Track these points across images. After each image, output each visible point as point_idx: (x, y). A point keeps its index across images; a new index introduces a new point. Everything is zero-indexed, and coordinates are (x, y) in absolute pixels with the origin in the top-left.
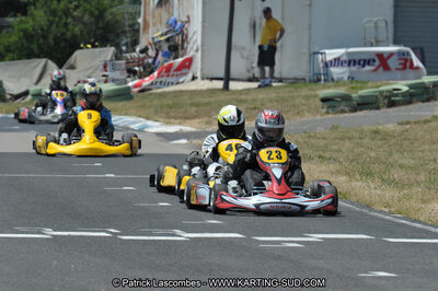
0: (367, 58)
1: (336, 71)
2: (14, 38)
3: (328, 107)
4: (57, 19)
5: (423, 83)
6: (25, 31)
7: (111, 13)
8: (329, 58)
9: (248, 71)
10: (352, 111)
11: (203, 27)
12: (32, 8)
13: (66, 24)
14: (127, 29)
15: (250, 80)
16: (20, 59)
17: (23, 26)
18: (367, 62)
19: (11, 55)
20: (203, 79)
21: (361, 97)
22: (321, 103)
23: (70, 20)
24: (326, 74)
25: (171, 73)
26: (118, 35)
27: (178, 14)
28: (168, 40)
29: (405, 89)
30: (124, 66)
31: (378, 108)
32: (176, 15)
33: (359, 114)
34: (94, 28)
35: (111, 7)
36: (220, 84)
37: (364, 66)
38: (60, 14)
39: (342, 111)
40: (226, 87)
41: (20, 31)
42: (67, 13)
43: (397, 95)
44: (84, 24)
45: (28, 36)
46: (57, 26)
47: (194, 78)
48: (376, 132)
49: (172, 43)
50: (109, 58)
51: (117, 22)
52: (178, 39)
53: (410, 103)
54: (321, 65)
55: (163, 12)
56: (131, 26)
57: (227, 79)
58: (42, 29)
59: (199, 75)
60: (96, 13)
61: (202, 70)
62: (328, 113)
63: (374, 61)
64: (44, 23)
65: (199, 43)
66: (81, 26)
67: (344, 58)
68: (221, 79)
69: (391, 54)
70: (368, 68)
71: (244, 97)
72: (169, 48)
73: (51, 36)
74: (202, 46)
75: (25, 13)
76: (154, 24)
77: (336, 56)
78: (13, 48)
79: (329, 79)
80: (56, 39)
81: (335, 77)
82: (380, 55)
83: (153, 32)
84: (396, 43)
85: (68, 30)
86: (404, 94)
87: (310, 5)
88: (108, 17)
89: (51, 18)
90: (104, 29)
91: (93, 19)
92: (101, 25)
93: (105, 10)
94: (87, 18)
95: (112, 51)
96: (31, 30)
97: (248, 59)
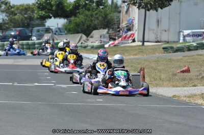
1: (188, 39)
2: (72, 26)
3: (165, 51)
5: (202, 43)
6: (76, 23)
7: (111, 17)
8: (185, 34)
9: (156, 38)
10: (173, 52)
11: (138, 22)
13: (91, 21)
14: (116, 22)
15: (156, 42)
16: (74, 34)
17: (75, 21)
19: (70, 32)
20: (138, 41)
21: (178, 47)
22: (162, 50)
23: (93, 18)
24: (184, 40)
25: (126, 39)
26: (112, 25)
27: (131, 17)
28: (127, 26)
29: (195, 45)
30: (108, 36)
31: (184, 51)
34: (103, 22)
35: (110, 14)
36: (141, 44)
37: (198, 37)
38: (89, 16)
39: (170, 53)
40: (143, 44)
41: (74, 23)
42: (92, 15)
43: (192, 47)
45: (77, 25)
46: (88, 21)
47: (134, 41)
49: (128, 28)
51: (112, 19)
52: (131, 26)
53: (197, 50)
54: (182, 36)
55: (126, 16)
56: (117, 21)
57: (143, 41)
58: (82, 22)
59: (136, 40)
60: (104, 16)
61: (138, 38)
62: (164, 53)
63: (202, 35)
64: (83, 20)
65: (137, 28)
67: (191, 34)
68: (141, 42)
72: (127, 30)
73: (86, 25)
75: (75, 16)
77: (188, 33)
78: (71, 30)
80: (87, 26)
81: (188, 41)
83: (123, 25)
85: (92, 23)
86: (194, 47)
87: (180, 14)
88: (109, 18)
89: (86, 18)
91: (103, 19)
92: (106, 21)
93: (107, 15)
94: (100, 18)
95: (106, 30)
96: (78, 23)
97: (155, 34)
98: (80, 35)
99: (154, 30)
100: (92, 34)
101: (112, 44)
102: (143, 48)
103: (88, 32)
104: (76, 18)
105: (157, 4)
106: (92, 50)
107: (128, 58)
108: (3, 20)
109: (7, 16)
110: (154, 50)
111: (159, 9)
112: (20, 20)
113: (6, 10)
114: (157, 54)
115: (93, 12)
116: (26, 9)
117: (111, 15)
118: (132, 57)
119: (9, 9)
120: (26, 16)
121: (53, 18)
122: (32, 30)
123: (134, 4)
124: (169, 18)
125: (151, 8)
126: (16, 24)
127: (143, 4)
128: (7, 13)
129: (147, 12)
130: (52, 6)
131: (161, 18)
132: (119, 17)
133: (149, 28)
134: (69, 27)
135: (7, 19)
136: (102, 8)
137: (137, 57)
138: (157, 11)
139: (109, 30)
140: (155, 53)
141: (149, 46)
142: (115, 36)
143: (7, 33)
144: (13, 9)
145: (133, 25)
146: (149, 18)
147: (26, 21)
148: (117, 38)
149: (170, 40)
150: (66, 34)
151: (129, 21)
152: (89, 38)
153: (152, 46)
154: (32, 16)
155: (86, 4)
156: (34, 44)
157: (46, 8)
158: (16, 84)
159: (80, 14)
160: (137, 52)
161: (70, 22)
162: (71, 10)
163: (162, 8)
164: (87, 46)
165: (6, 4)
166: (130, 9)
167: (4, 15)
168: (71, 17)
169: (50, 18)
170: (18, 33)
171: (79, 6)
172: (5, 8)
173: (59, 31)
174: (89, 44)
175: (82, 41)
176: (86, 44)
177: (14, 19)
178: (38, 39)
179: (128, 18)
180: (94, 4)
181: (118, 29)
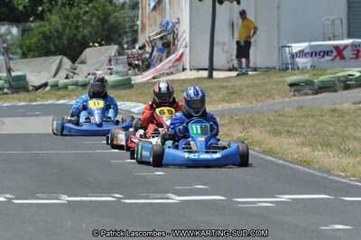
0: (326, 50)
1: (300, 61)
2: (35, 39)
3: (295, 91)
4: (69, 22)
6: (43, 33)
7: (116, 18)
8: (295, 50)
9: (228, 62)
10: (314, 94)
11: (191, 27)
12: (48, 14)
13: (77, 27)
14: (127, 29)
15: (230, 70)
16: (40, 56)
17: (41, 29)
18: (327, 53)
19: (32, 53)
20: (191, 70)
21: (321, 82)
22: (288, 88)
23: (80, 23)
24: (293, 64)
26: (120, 35)
27: (170, 17)
29: (358, 74)
30: (125, 61)
31: (336, 91)
32: (168, 18)
33: (319, 96)
34: (100, 30)
35: (114, 12)
37: (323, 56)
38: (72, 18)
39: (306, 94)
40: (211, 76)
41: (40, 33)
42: (78, 17)
43: (351, 80)
44: (92, 26)
45: (47, 38)
46: (70, 29)
47: (184, 69)
48: (334, 111)
49: (165, 41)
50: (113, 54)
51: (119, 24)
52: (170, 38)
54: (289, 56)
55: (157, 15)
57: (211, 69)
58: (58, 32)
59: (188, 67)
60: (102, 17)
61: (190, 62)
62: (294, 95)
63: (332, 52)
64: (59, 27)
65: (188, 40)
66: (90, 29)
67: (307, 51)
68: (206, 69)
69: (346, 46)
70: (327, 58)
71: (225, 84)
72: (163, 45)
73: (65, 37)
74: (190, 42)
75: (41, 17)
76: (150, 26)
77: (300, 49)
78: (33, 47)
79: (295, 68)
81: (300, 66)
82: (337, 48)
84: (349, 36)
85: (79, 32)
86: (357, 79)
88: (112, 21)
89: (65, 22)
90: (108, 30)
91: (99, 22)
92: (106, 27)
93: (109, 14)
94: (94, 21)
95: (115, 47)
96: (48, 32)
97: (227, 52)
98: (57, 59)
99: (224, 44)
117: (117, 14)
138: (239, 3)
149: (258, 66)
152: (76, 64)
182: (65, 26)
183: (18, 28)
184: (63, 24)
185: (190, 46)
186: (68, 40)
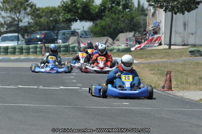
2: (98, 29)
3: (192, 54)
4: (114, 21)
6: (102, 26)
7: (137, 20)
9: (182, 42)
10: (200, 56)
11: (165, 25)
12: (105, 17)
13: (118, 24)
14: (142, 25)
15: (183, 45)
16: (100, 37)
17: (101, 24)
19: (96, 35)
20: (165, 45)
23: (119, 22)
25: (153, 42)
26: (139, 28)
27: (158, 20)
28: (153, 29)
30: (134, 40)
34: (129, 25)
35: (137, 16)
36: (167, 47)
38: (115, 19)
39: (197, 56)
40: (170, 48)
41: (100, 26)
42: (118, 19)
45: (103, 28)
46: (115, 24)
47: (160, 44)
48: (197, 63)
49: (154, 31)
51: (139, 22)
56: (144, 24)
57: (170, 45)
58: (109, 25)
59: (163, 43)
60: (130, 19)
62: (191, 57)
64: (109, 23)
65: (164, 31)
68: (168, 45)
72: (153, 33)
73: (112, 28)
75: (101, 18)
76: (151, 24)
78: (97, 33)
83: (150, 28)
85: (119, 26)
88: (135, 21)
90: (133, 25)
93: (134, 18)
94: (127, 21)
95: (132, 34)
96: (104, 26)
97: (182, 37)
98: (106, 38)
99: (181, 33)
100: (118, 38)
101: (139, 47)
102: (170, 51)
103: (114, 36)
104: (102, 21)
105: (183, 7)
106: (118, 53)
107: (154, 61)
108: (29, 23)
109: (33, 19)
110: (181, 53)
111: (186, 12)
112: (45, 23)
113: (32, 13)
114: (184, 58)
115: (120, 15)
116: (52, 11)
117: (137, 18)
118: (159, 60)
119: (34, 12)
120: (51, 19)
121: (78, 20)
122: (58, 33)
123: (161, 7)
124: (196, 21)
125: (178, 11)
126: (41, 27)
127: (170, 7)
128: (32, 15)
129: (174, 15)
130: (78, 9)
131: (188, 21)
132: (145, 20)
133: (175, 31)
134: (95, 30)
135: (33, 22)
136: (129, 11)
137: (164, 60)
138: (183, 14)
139: (135, 33)
140: (181, 57)
141: (176, 49)
142: (142, 39)
143: (33, 36)
144: (38, 12)
145: (159, 28)
146: (176, 21)
147: (51, 24)
148: (143, 41)
149: (197, 44)
150: (91, 37)
151: (155, 24)
152: (115, 41)
153: (179, 49)
154: (58, 19)
155: (112, 7)
156: (60, 47)
157: (72, 11)
158: (41, 87)
159: (106, 17)
160: (163, 55)
161: (96, 25)
162: (97, 13)
163: (188, 12)
164: (113, 49)
165: (31, 7)
166: (157, 12)
167: (30, 17)
168: (97, 20)
169: (76, 21)
170: (43, 36)
171: (105, 8)
172: (30, 11)
173: (85, 34)
174: (115, 47)
175: (108, 44)
176: (112, 47)
177: (40, 21)
178: (64, 42)
179: (155, 21)
180: (121, 7)
181: (145, 32)
182: (112, 23)
183: (93, 23)
184: (111, 22)
185: (165, 34)
186: (113, 29)
